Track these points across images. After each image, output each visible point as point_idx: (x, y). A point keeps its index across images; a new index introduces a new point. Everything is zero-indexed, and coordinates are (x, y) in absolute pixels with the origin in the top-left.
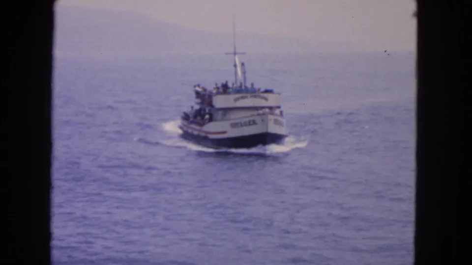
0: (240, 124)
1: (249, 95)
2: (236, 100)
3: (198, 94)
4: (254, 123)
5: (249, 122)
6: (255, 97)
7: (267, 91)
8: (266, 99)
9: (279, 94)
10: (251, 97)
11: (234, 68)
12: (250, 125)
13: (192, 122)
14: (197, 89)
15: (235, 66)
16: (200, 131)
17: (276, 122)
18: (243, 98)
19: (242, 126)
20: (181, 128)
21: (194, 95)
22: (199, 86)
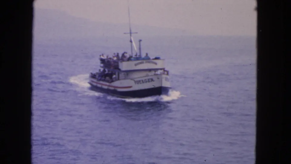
0: (141, 82)
1: (144, 61)
2: (136, 65)
3: (103, 61)
4: (152, 80)
5: (149, 79)
6: (149, 62)
7: (157, 58)
8: (156, 64)
9: (164, 60)
10: (146, 62)
11: (130, 43)
12: (149, 82)
13: (100, 80)
14: (102, 57)
15: (131, 41)
16: (109, 86)
17: (167, 79)
18: (141, 63)
19: (143, 82)
20: (89, 83)
21: (99, 61)
22: (103, 55)
